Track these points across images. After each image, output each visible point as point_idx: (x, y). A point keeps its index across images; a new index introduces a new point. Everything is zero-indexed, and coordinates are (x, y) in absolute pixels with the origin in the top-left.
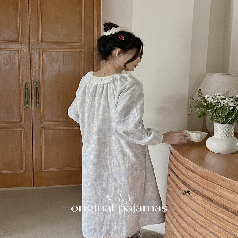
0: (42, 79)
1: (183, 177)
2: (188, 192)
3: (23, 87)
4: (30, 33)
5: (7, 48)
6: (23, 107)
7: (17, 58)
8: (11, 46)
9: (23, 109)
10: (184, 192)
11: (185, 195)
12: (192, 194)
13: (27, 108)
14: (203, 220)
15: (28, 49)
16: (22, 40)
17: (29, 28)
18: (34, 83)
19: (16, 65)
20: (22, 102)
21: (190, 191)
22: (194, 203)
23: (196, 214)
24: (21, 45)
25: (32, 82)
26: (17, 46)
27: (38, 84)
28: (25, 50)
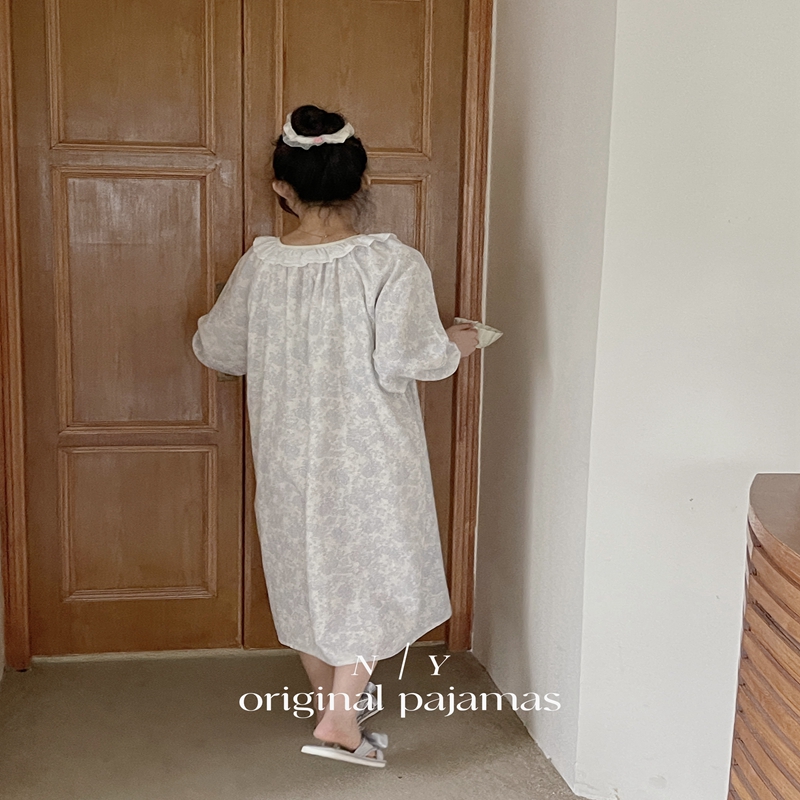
4: (246, 115)
5: (164, 170)
7: (199, 202)
8: (179, 161)
9: (215, 379)
15: (235, 172)
16: (217, 142)
17: (240, 101)
19: (195, 227)
24: (212, 158)
26: (201, 162)
28: (224, 176)
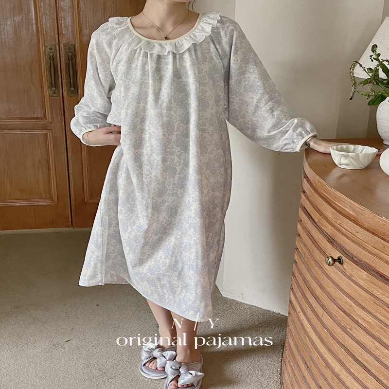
0: (78, 42)
1: (329, 229)
2: (340, 260)
3: (45, 55)
6: (47, 92)
9: (48, 96)
10: (330, 260)
11: (332, 265)
12: (348, 265)
13: (54, 95)
14: (370, 319)
18: (64, 49)
19: (32, 15)
20: (46, 84)
21: (344, 258)
22: (352, 283)
23: (353, 304)
25: (62, 46)
27: (73, 50)
